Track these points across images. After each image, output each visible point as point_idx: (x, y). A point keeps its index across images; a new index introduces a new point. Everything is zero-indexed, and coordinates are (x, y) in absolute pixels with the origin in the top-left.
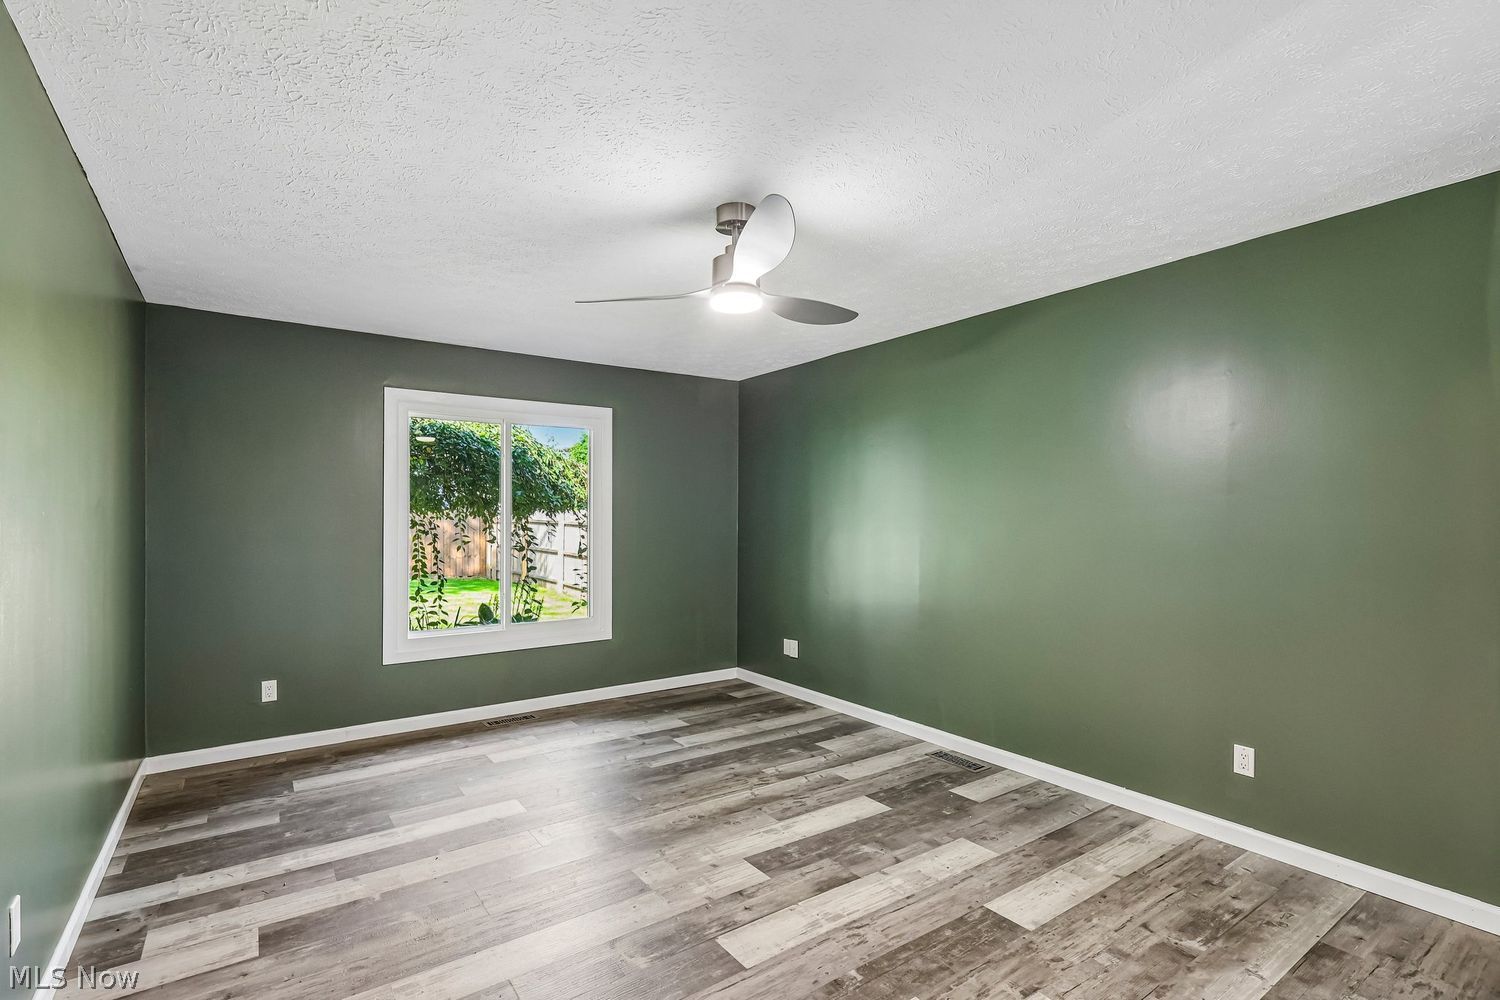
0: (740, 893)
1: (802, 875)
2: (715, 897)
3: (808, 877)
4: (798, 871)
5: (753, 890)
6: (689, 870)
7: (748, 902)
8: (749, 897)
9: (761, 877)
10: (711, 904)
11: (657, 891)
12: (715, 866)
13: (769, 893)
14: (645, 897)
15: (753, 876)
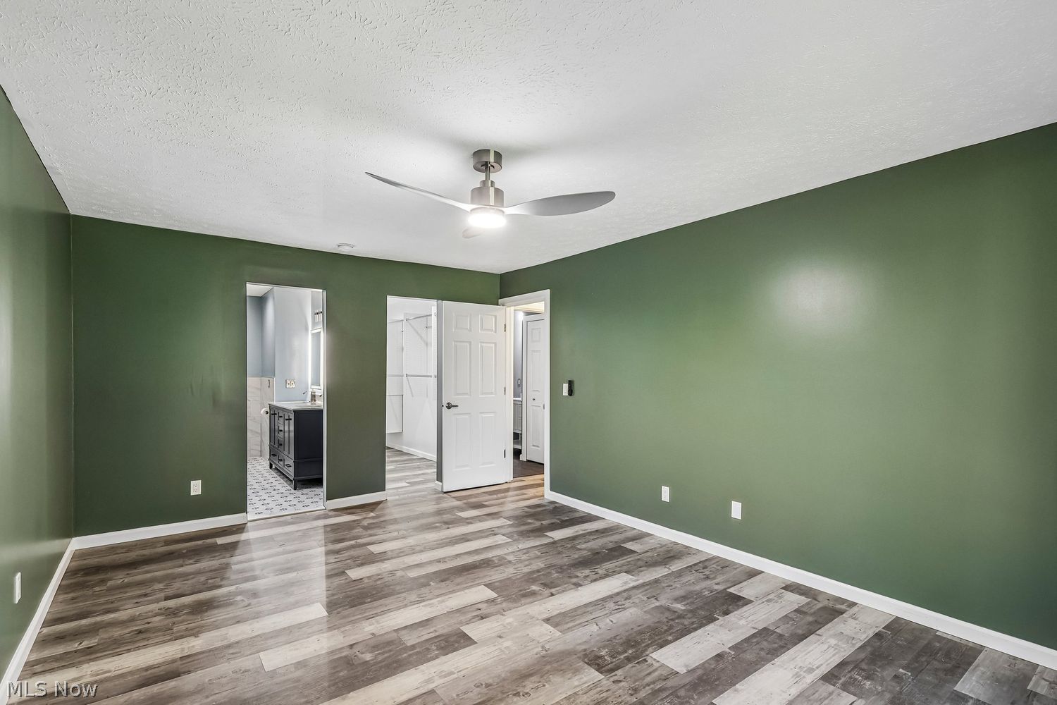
0: (482, 618)
1: (435, 631)
2: (499, 616)
3: (432, 630)
4: (437, 634)
5: (474, 620)
6: (518, 635)
7: (479, 612)
8: (477, 616)
9: (467, 629)
10: (502, 612)
11: (538, 619)
12: (500, 637)
13: (463, 618)
14: (546, 616)
15: (471, 630)
